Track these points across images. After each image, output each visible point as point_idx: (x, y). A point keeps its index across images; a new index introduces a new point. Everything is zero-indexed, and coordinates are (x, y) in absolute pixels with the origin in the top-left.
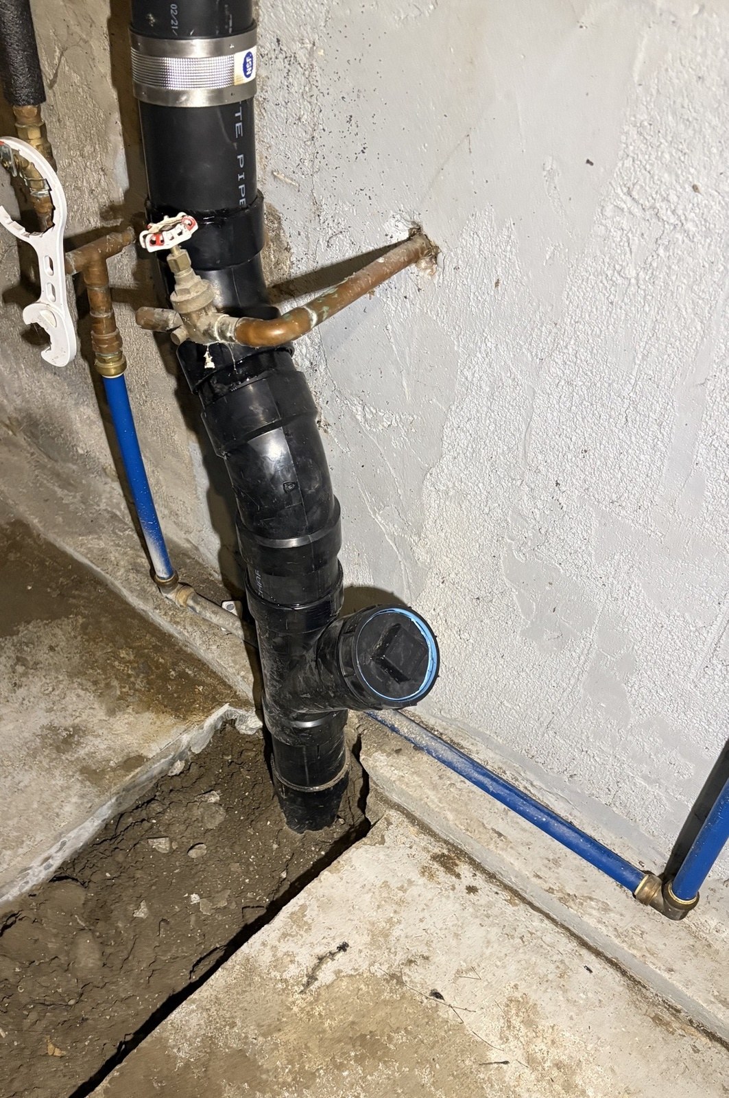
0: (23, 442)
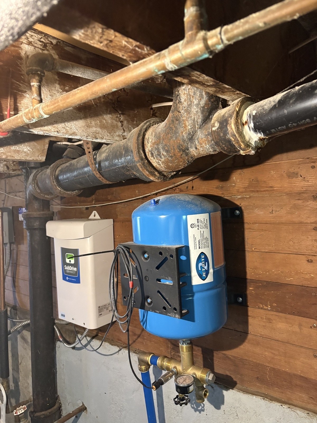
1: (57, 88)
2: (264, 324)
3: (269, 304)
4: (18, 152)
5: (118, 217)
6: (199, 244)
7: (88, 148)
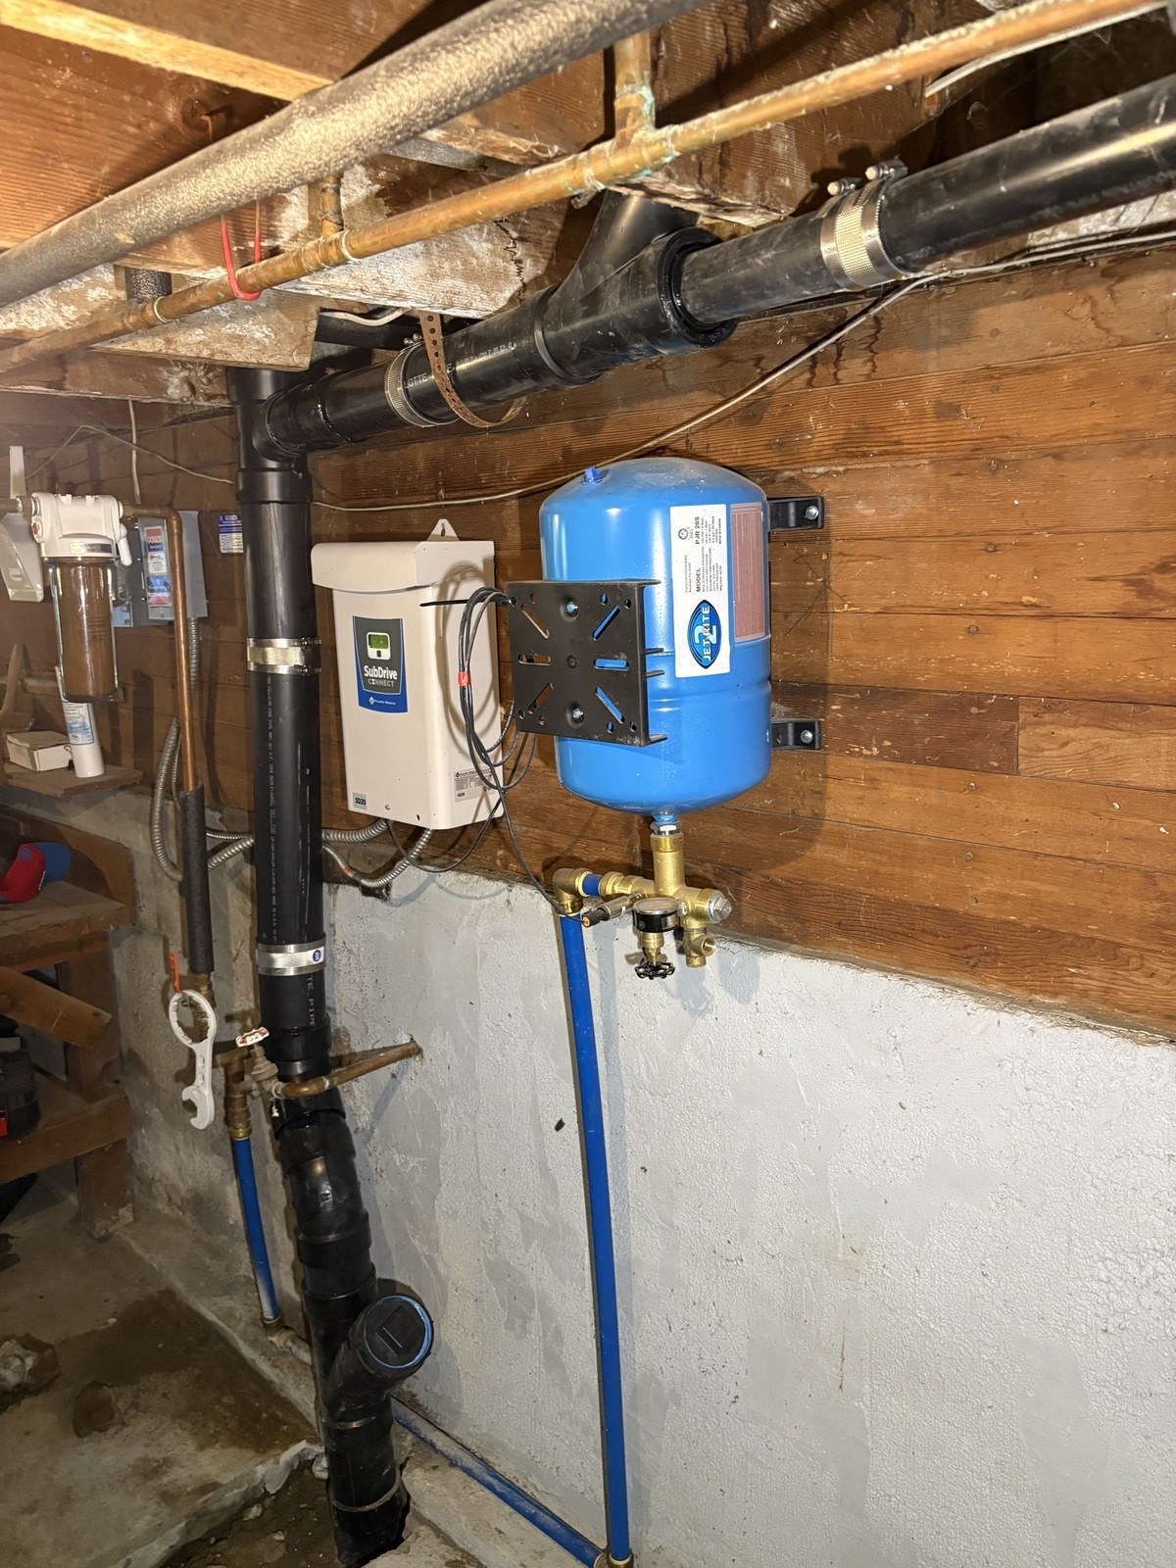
0: (189, 1222)
1: (358, 176)
2: (860, 793)
3: (874, 742)
4: (239, 340)
5: (509, 534)
6: (698, 581)
7: (433, 331)
